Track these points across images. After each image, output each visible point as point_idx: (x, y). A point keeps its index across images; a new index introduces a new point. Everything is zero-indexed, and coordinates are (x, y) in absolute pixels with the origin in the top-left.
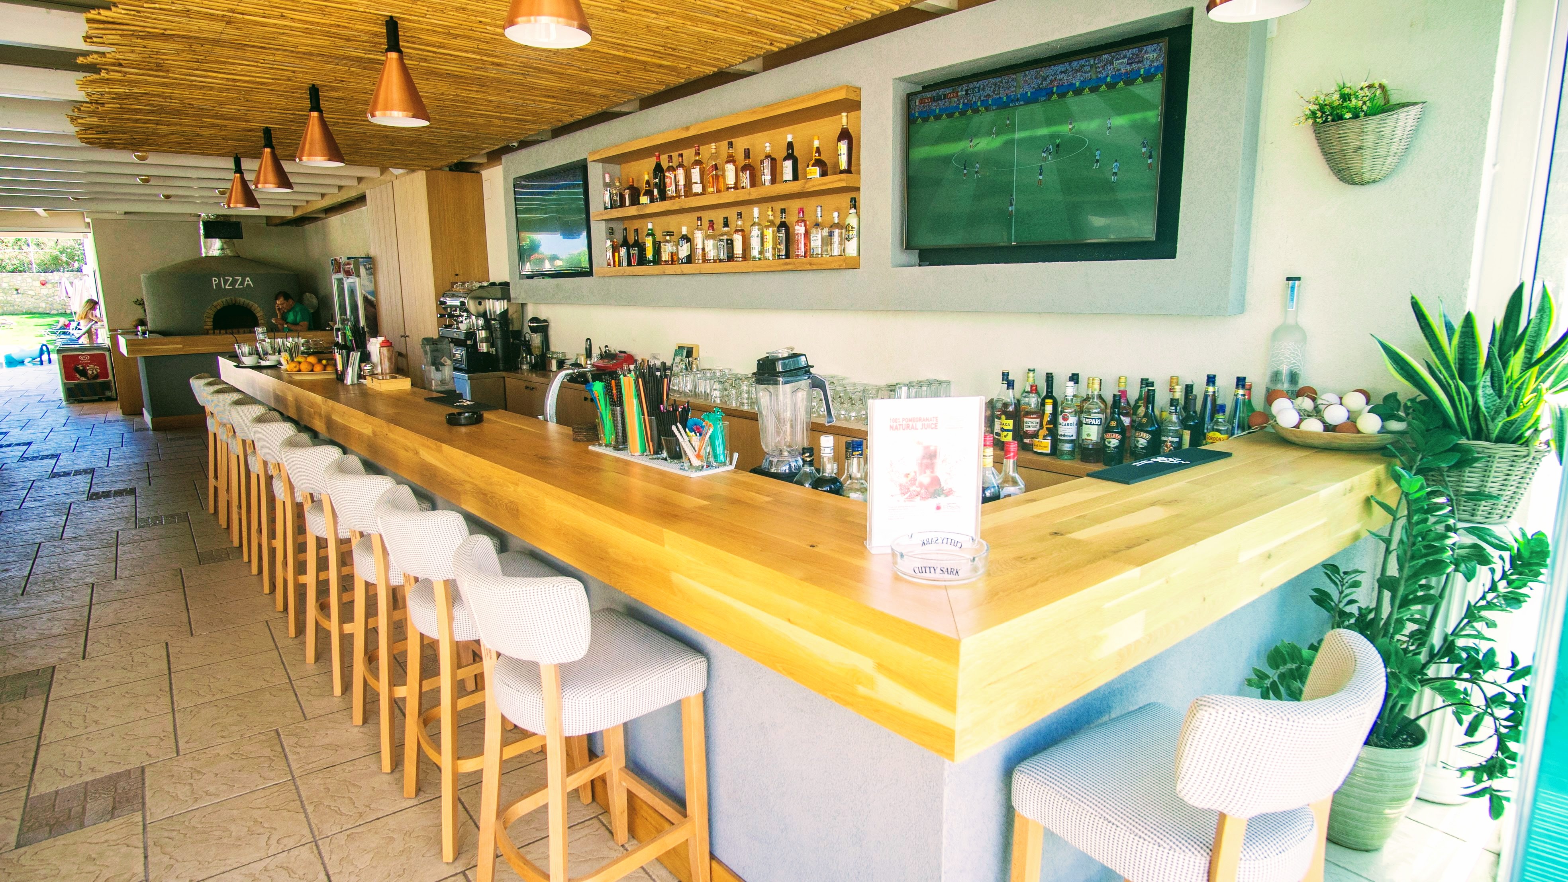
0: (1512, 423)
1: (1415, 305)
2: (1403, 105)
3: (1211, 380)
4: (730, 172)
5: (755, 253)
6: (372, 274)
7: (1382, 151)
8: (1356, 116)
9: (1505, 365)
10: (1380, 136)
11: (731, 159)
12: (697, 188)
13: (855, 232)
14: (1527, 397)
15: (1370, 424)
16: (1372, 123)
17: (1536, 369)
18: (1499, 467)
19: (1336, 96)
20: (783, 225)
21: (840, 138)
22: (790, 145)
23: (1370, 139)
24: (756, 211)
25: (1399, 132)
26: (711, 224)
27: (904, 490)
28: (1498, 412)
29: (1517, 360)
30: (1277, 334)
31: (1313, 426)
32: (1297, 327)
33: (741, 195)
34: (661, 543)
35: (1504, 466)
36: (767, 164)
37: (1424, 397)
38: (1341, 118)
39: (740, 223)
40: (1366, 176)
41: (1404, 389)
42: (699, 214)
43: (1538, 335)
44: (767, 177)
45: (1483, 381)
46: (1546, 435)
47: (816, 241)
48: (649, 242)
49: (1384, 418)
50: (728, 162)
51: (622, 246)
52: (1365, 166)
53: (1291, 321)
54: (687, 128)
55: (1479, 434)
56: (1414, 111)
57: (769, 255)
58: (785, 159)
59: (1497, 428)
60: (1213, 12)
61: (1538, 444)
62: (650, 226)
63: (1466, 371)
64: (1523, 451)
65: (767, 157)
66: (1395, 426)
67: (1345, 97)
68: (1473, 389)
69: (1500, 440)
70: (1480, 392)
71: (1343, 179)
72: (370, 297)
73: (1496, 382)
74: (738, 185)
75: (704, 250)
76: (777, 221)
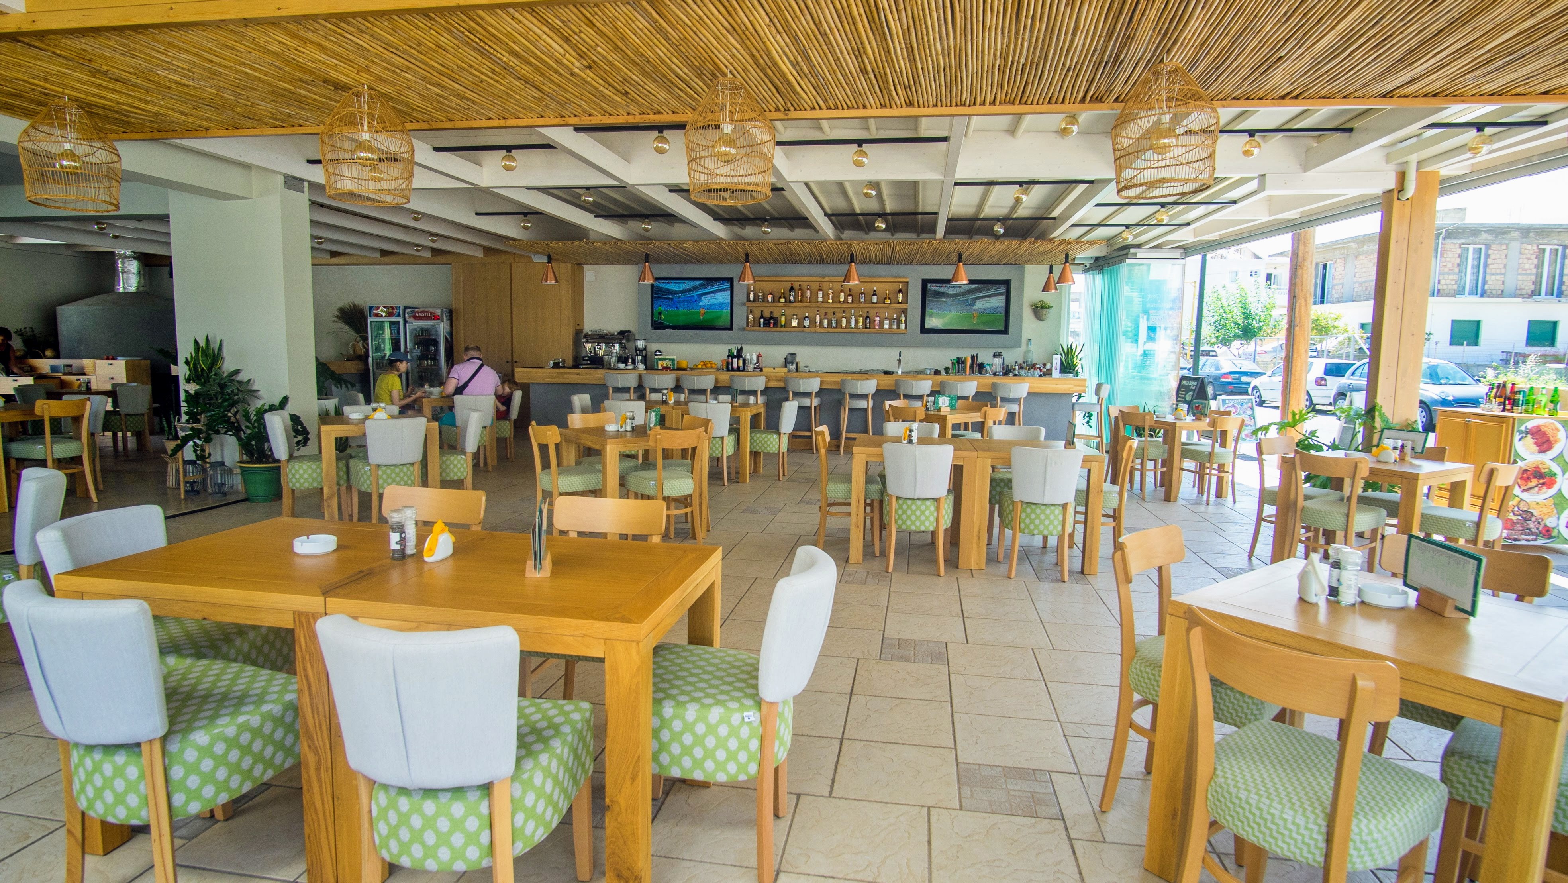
5: (852, 326)
11: (842, 291)
20: (868, 317)
21: (898, 292)
22: (875, 291)
24: (854, 311)
40: (1044, 319)
44: (862, 300)
47: (886, 323)
48: (783, 318)
53: (1029, 349)
57: (860, 327)
62: (784, 311)
65: (862, 293)
71: (1039, 320)
72: (447, 336)
74: (846, 301)
75: (821, 322)
76: (865, 315)
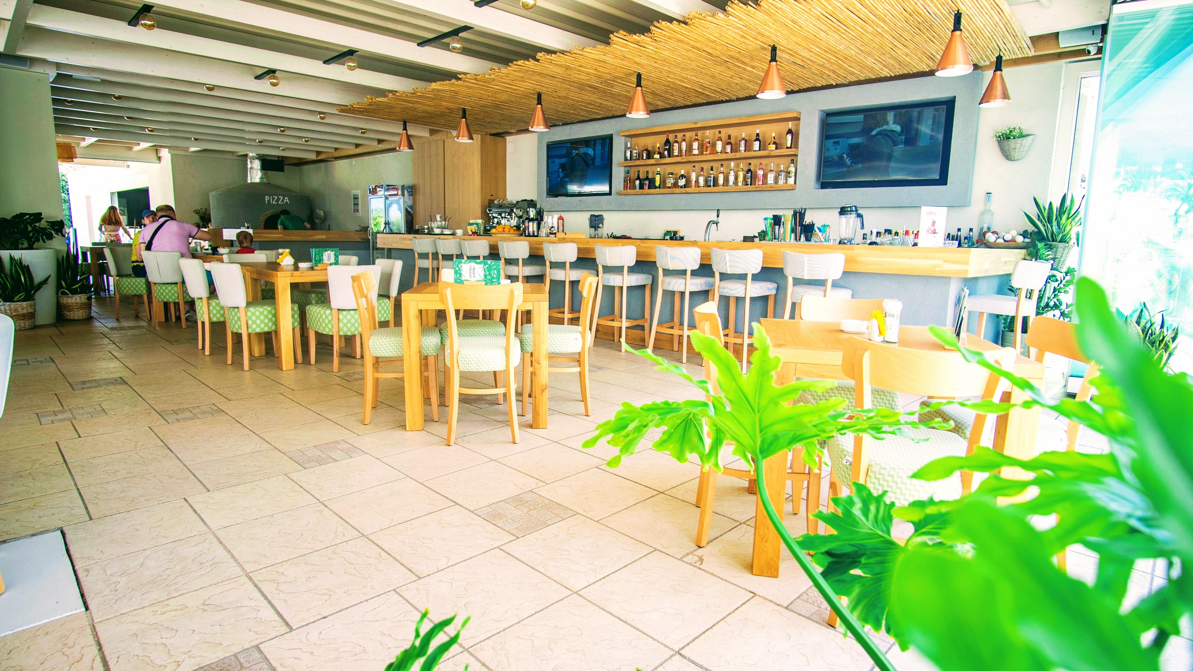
0: (1064, 236)
1: (1035, 199)
2: (1028, 135)
3: (959, 230)
4: (719, 146)
5: (731, 183)
6: (412, 195)
7: (1022, 150)
8: (1014, 138)
9: (1061, 219)
10: (1021, 145)
11: (720, 139)
12: (696, 152)
13: (793, 174)
14: (1068, 229)
15: (1020, 239)
16: (1019, 140)
17: (1070, 220)
18: (1060, 250)
19: (1008, 131)
20: (749, 170)
21: (788, 133)
22: (758, 135)
23: (1018, 146)
24: (732, 164)
25: (1027, 144)
26: (702, 169)
27: (928, 231)
28: (1059, 234)
29: (1064, 217)
30: (983, 213)
31: (1001, 241)
32: (990, 210)
33: (724, 156)
34: (853, 250)
35: (1061, 250)
36: (743, 142)
37: (1036, 230)
38: (1009, 138)
39: (722, 169)
40: (1016, 158)
41: (1031, 228)
42: (694, 164)
43: (1071, 209)
44: (742, 148)
45: (1055, 223)
46: (1074, 240)
47: (771, 178)
48: (658, 178)
49: (1024, 238)
50: (718, 140)
51: (637, 179)
52: (1015, 154)
53: (988, 208)
54: (696, 123)
55: (1053, 241)
56: (1032, 137)
57: (740, 184)
58: (755, 141)
59: (1059, 238)
60: (981, 106)
61: (1071, 243)
62: (659, 169)
63: (1050, 221)
64: (1067, 245)
65: (743, 139)
66: (1027, 240)
67: (1011, 132)
68: (1052, 226)
69: (1060, 242)
70: (1054, 227)
71: (1008, 159)
72: (409, 209)
73: (1058, 225)
74: (724, 151)
75: (697, 182)
76: (746, 169)
